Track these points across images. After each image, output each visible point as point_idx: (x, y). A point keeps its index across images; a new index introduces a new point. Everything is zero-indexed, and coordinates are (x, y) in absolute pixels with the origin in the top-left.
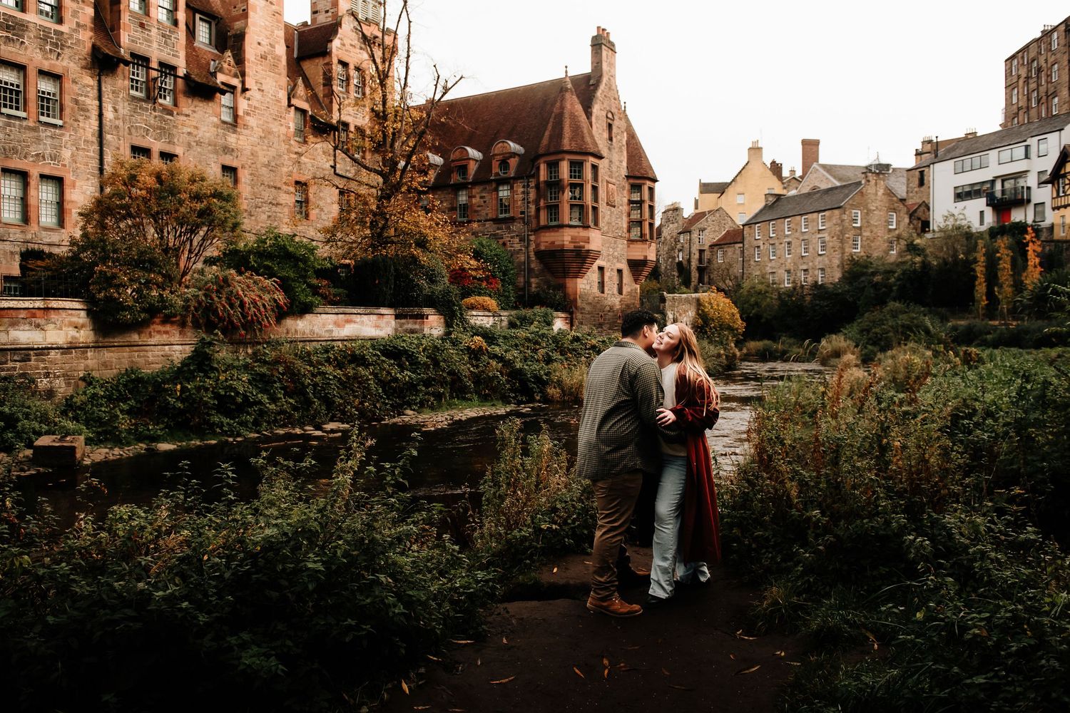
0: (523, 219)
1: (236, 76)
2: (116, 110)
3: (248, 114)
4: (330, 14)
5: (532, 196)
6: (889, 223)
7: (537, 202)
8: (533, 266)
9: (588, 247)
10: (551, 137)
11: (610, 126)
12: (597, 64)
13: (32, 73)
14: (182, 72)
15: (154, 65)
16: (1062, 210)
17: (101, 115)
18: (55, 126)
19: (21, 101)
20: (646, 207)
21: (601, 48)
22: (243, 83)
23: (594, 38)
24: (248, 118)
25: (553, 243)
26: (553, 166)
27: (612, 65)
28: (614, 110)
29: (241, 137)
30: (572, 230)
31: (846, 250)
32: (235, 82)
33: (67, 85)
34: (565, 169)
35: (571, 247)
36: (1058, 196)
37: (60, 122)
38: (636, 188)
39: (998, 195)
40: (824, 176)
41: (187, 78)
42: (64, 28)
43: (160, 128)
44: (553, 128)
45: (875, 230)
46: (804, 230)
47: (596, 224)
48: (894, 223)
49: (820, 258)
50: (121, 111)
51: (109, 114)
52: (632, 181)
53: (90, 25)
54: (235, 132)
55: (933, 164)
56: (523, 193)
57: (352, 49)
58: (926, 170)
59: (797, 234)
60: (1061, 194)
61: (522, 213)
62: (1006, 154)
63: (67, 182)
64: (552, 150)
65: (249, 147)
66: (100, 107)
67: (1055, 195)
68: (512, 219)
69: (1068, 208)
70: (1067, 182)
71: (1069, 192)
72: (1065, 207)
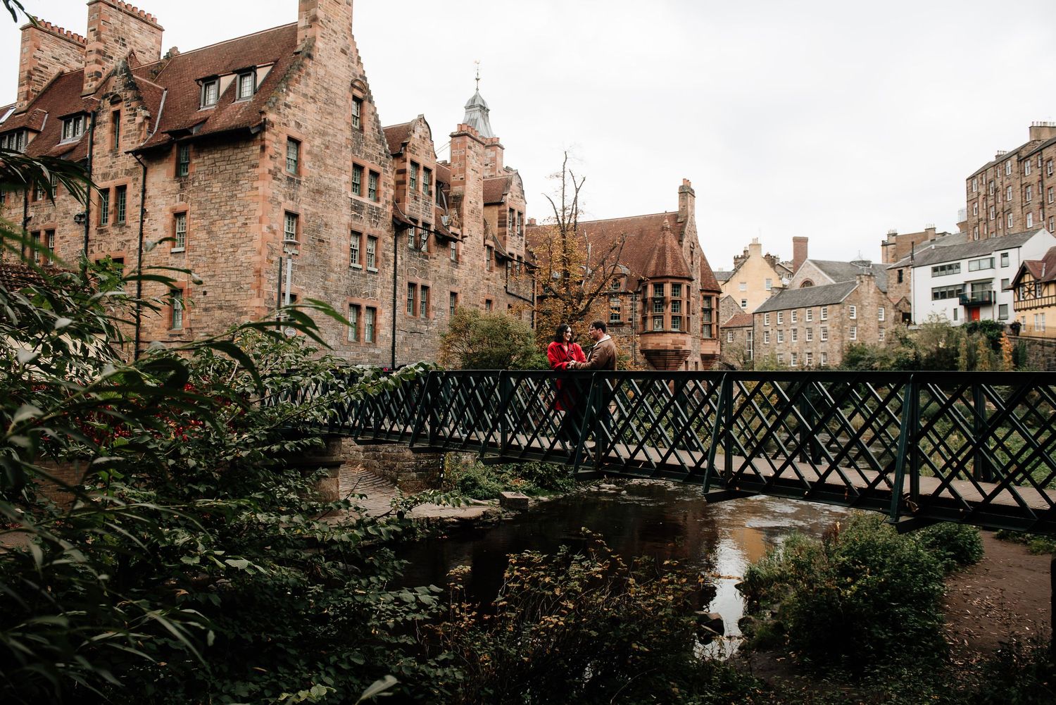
0: (631, 324)
1: (459, 227)
2: (402, 259)
3: (464, 254)
5: (639, 306)
6: (878, 316)
7: (643, 312)
8: (638, 360)
9: (684, 348)
10: (657, 265)
11: (692, 252)
12: (684, 207)
13: (365, 237)
14: (432, 228)
15: (420, 225)
16: (1022, 311)
17: (395, 263)
18: (373, 272)
19: (357, 257)
20: (714, 313)
21: (686, 195)
22: (462, 231)
23: (682, 188)
24: (464, 257)
25: (658, 344)
26: (659, 287)
27: (693, 207)
28: (694, 241)
29: (460, 271)
30: (673, 335)
31: (845, 338)
32: (458, 231)
33: (381, 243)
34: (668, 289)
35: (672, 348)
36: (1019, 300)
37: (376, 270)
38: (708, 298)
39: (969, 297)
40: (816, 270)
41: (436, 232)
42: (380, 205)
43: (423, 269)
44: (659, 258)
45: (868, 322)
46: (808, 320)
47: (688, 330)
48: (883, 316)
49: (823, 344)
50: (404, 259)
51: (399, 262)
52: (704, 294)
53: (391, 201)
54: (457, 267)
55: (913, 268)
56: (632, 304)
57: (516, 199)
58: (904, 269)
59: (802, 323)
60: (1022, 299)
61: (630, 320)
62: (974, 265)
63: (378, 311)
64: (658, 275)
65: (464, 278)
66: (395, 257)
67: (1016, 300)
68: (622, 324)
69: (1028, 311)
70: (1026, 290)
71: (1028, 298)
72: (1025, 309)
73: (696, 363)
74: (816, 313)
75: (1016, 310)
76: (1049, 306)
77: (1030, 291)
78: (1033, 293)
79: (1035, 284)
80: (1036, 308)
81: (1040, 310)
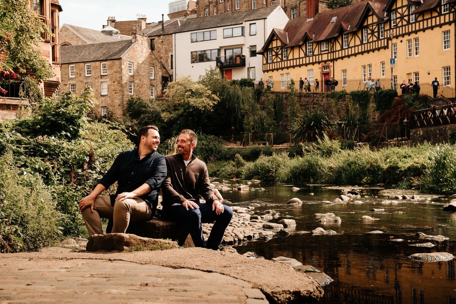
6: (150, 74)
16: (270, 72)
31: (125, 93)
36: (267, 63)
39: (223, 60)
40: (74, 34)
45: (142, 79)
46: (87, 75)
48: (153, 75)
49: (103, 98)
55: (175, 33)
59: (81, 78)
60: (269, 61)
62: (228, 32)
67: (265, 62)
69: (275, 72)
71: (275, 61)
72: (273, 70)
74: (96, 68)
75: (264, 72)
76: (294, 67)
77: (277, 55)
79: (282, 49)
80: (282, 69)
81: (285, 71)
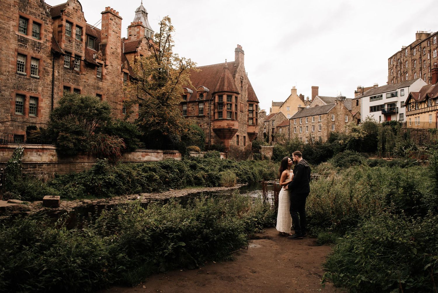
0: (208, 116)
1: (103, 60)
2: (59, 72)
3: (107, 75)
4: (136, 36)
5: (212, 107)
6: (345, 120)
7: (214, 110)
8: (212, 134)
9: (233, 128)
10: (220, 86)
11: (242, 82)
12: (237, 58)
13: (29, 58)
14: (83, 58)
15: (73, 56)
16: (410, 116)
17: (53, 75)
18: (36, 78)
19: (24, 68)
20: (255, 112)
21: (239, 53)
22: (105, 63)
23: (236, 49)
24: (106, 76)
25: (220, 126)
26: (221, 97)
27: (243, 59)
28: (243, 76)
29: (104, 83)
30: (227, 121)
31: (329, 130)
32: (102, 62)
33: (42, 63)
34: (225, 98)
35: (227, 127)
37: (38, 77)
38: (251, 105)
39: (386, 110)
40: (320, 101)
41: (85, 61)
42: (41, 42)
43: (75, 79)
44: (221, 82)
45: (340, 122)
46: (313, 122)
47: (236, 119)
48: (347, 120)
49: (319, 133)
50: (61, 73)
51: (56, 74)
52: (249, 103)
53: (50, 40)
54: (102, 81)
55: (362, 97)
56: (209, 106)
57: (145, 50)
58: (359, 99)
59: (310, 123)
60: (409, 110)
61: (208, 114)
62: (389, 95)
63: (40, 99)
64: (220, 91)
65: (107, 87)
66: (53, 71)
67: (407, 111)
68: (204, 116)
69: (412, 116)
70: (411, 106)
71: (412, 110)
72: (411, 115)
73: (244, 137)
74: (316, 118)
75: (407, 116)
76: (422, 113)
77: (413, 106)
78: (414, 107)
79: (415, 103)
80: (416, 114)
81: (417, 115)
